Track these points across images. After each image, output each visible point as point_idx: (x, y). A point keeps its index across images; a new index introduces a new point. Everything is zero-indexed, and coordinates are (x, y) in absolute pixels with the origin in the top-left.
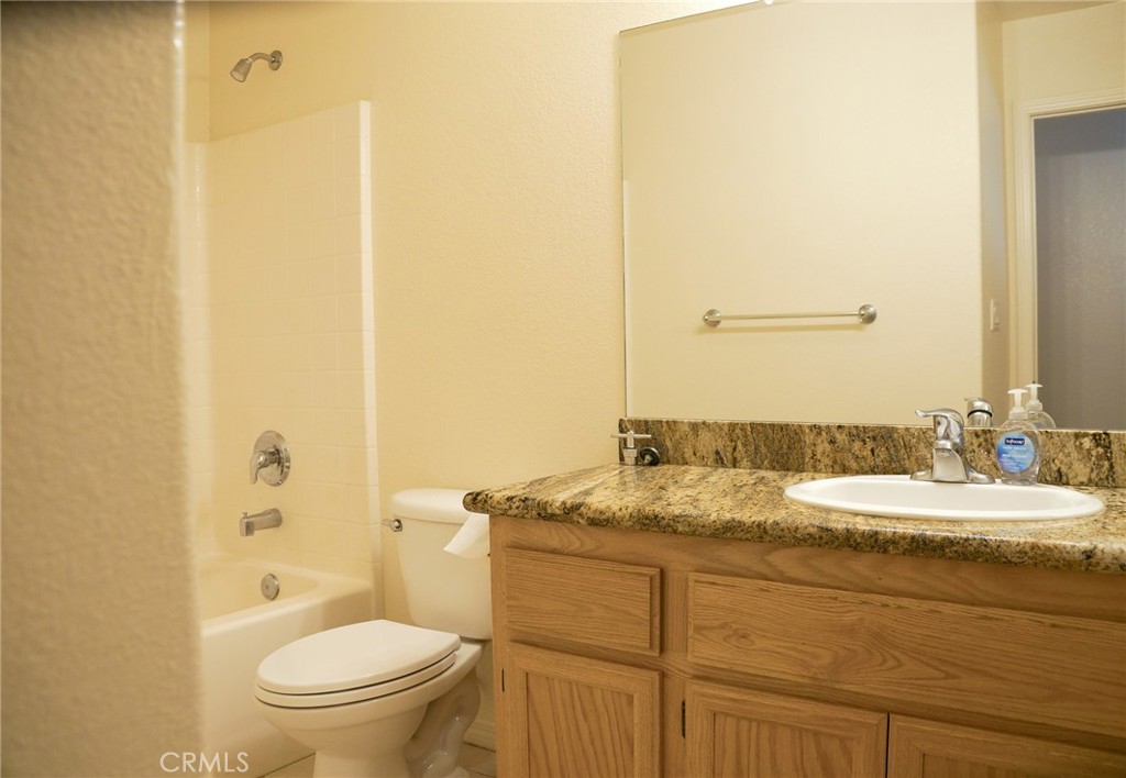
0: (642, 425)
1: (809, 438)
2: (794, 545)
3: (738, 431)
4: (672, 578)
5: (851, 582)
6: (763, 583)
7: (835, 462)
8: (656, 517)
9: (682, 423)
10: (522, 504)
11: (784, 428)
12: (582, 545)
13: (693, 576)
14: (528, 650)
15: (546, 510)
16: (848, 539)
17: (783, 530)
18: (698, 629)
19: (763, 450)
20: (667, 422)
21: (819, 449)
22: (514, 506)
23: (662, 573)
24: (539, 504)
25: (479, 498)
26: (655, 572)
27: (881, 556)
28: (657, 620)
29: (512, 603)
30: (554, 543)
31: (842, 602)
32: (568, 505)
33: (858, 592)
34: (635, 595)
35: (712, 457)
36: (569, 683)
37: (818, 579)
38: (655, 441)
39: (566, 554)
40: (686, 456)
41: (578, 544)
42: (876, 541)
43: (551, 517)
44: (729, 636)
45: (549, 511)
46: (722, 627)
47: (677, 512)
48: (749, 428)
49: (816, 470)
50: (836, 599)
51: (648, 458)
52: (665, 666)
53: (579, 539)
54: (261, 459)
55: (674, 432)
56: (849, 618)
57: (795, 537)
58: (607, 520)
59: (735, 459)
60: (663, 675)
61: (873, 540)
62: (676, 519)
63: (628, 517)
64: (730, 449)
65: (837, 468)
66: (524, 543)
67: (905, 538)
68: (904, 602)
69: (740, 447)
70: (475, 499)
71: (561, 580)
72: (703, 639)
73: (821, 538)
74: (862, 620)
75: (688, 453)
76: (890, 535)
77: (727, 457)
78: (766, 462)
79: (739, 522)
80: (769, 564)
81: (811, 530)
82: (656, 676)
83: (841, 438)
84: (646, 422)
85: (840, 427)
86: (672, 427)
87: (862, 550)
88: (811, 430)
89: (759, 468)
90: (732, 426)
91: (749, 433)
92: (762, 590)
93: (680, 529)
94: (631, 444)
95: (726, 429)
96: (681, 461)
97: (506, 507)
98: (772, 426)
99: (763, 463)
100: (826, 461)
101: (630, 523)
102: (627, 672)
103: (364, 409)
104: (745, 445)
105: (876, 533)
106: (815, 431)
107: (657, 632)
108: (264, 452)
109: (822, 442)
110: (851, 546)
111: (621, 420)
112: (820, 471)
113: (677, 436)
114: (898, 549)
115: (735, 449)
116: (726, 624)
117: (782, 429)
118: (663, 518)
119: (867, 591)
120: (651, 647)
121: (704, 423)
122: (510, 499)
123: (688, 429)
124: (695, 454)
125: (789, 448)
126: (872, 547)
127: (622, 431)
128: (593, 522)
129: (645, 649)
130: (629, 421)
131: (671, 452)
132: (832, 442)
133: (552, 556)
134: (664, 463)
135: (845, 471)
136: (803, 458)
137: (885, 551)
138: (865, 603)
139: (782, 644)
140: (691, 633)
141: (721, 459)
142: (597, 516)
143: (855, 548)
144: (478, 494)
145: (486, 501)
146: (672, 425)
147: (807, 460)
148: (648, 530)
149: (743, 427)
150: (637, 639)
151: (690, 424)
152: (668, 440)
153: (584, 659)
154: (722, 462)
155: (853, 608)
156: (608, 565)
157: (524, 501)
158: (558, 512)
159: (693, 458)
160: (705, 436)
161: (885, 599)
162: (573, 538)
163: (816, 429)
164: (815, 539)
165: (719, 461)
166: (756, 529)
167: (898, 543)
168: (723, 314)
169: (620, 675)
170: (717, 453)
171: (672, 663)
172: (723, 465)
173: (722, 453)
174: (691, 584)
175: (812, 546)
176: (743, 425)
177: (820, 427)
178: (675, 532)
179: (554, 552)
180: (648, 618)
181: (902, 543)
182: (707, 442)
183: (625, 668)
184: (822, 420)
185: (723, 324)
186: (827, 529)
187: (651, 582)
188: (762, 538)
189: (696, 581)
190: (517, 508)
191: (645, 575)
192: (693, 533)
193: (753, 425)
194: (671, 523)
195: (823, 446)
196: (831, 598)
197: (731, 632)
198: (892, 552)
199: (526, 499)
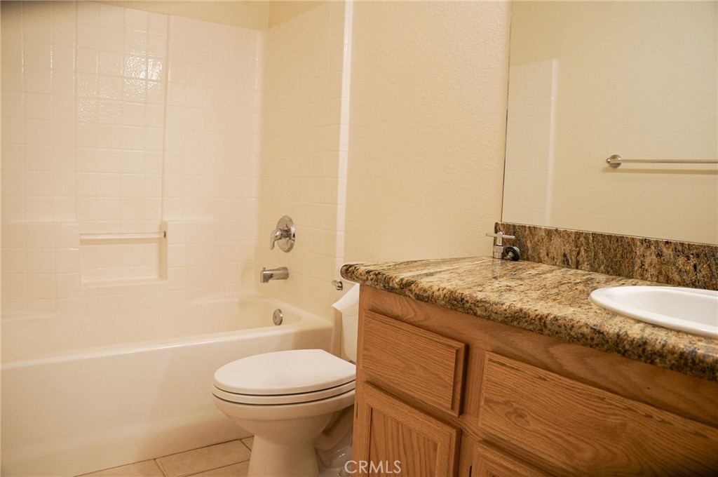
0: (511, 229)
1: (639, 250)
2: (569, 342)
3: (582, 239)
4: (475, 353)
5: (620, 386)
6: (542, 372)
7: (660, 273)
8: (463, 299)
9: (540, 229)
10: (375, 277)
11: (619, 239)
12: (416, 315)
13: (488, 355)
14: (375, 391)
15: (389, 284)
16: (617, 345)
17: (560, 326)
18: (488, 401)
19: (601, 256)
20: (529, 227)
21: (647, 261)
22: (370, 278)
23: (468, 348)
24: (385, 278)
25: (350, 269)
26: (461, 346)
27: (648, 366)
28: (459, 386)
29: (366, 352)
30: (398, 311)
31: (608, 404)
32: (404, 282)
33: (625, 397)
34: (444, 364)
35: (561, 258)
36: (398, 423)
37: (590, 377)
38: (517, 241)
39: (404, 322)
40: (542, 256)
41: (413, 314)
42: (644, 350)
43: (392, 290)
44: (509, 413)
45: (391, 285)
46: (507, 403)
47: (478, 299)
48: (591, 237)
49: (643, 278)
50: (603, 399)
51: (510, 254)
52: (464, 426)
53: (414, 310)
54: (278, 233)
55: (534, 236)
56: (613, 421)
57: (569, 334)
58: (428, 297)
59: (578, 262)
60: (461, 434)
61: (641, 349)
62: (477, 303)
63: (442, 296)
64: (574, 253)
65: (661, 278)
66: (379, 308)
67: (673, 353)
68: (669, 417)
69: (583, 252)
70: (347, 270)
71: (397, 341)
72: (490, 411)
73: (592, 339)
74: (624, 425)
75: (543, 254)
76: (658, 347)
77: (572, 260)
78: (602, 267)
79: (525, 313)
80: (551, 356)
81: (585, 330)
82: (454, 432)
83: (667, 252)
84: (514, 226)
85: (667, 242)
86: (533, 232)
87: (629, 357)
88: (642, 243)
89: (596, 271)
90: (578, 234)
91: (590, 241)
92: (540, 378)
93: (479, 313)
94: (499, 242)
95: (573, 236)
96: (537, 260)
97: (365, 278)
98: (610, 237)
99: (599, 267)
100: (653, 271)
101: (443, 302)
102: (434, 423)
103: (337, 204)
104: (586, 251)
105: (645, 343)
106: (645, 245)
107: (458, 397)
108: (280, 229)
109: (651, 254)
110: (619, 352)
111: (497, 223)
112: (646, 279)
113: (536, 239)
114: (665, 363)
115: (578, 254)
116: (509, 402)
117: (617, 240)
118: (467, 301)
119: (633, 398)
120: (453, 408)
121: (556, 230)
122: (368, 272)
123: (544, 234)
124: (548, 255)
125: (622, 257)
126: (640, 357)
127: (496, 232)
128: (419, 298)
129: (447, 408)
130: (502, 224)
131: (530, 252)
132: (659, 255)
133: (394, 321)
134: (524, 260)
135: (668, 281)
136: (633, 266)
137: (652, 362)
138: (629, 409)
139: (551, 430)
140: (482, 403)
141: (567, 260)
142: (421, 293)
143: (624, 355)
144: (351, 266)
145: (353, 272)
146: (533, 230)
147: (636, 268)
148: (456, 310)
149: (586, 236)
150: (442, 400)
151: (546, 230)
152: (528, 242)
153: (407, 406)
154: (568, 264)
155: (617, 412)
156: (429, 335)
157: (376, 275)
158: (396, 286)
159: (546, 258)
160: (556, 240)
161: (649, 409)
162: (410, 309)
163: (647, 243)
164: (587, 339)
165: (566, 262)
166: (537, 322)
167: (666, 357)
168: (623, 158)
169: (429, 426)
170: (565, 255)
171: (468, 424)
172: (568, 266)
173: (568, 256)
174: (486, 362)
175: (584, 345)
176: (586, 234)
177: (650, 241)
178: (475, 314)
179: (397, 318)
180: (452, 384)
181: (670, 357)
182: (557, 246)
183: (433, 420)
184: (652, 235)
185: (623, 166)
186: (599, 332)
187: (457, 354)
188: (542, 330)
189: (490, 360)
190: (372, 280)
191: (453, 347)
192: (489, 318)
193: (594, 235)
194: (473, 306)
195: (651, 258)
196: (599, 397)
197: (511, 410)
198: (659, 365)
199: (379, 273)
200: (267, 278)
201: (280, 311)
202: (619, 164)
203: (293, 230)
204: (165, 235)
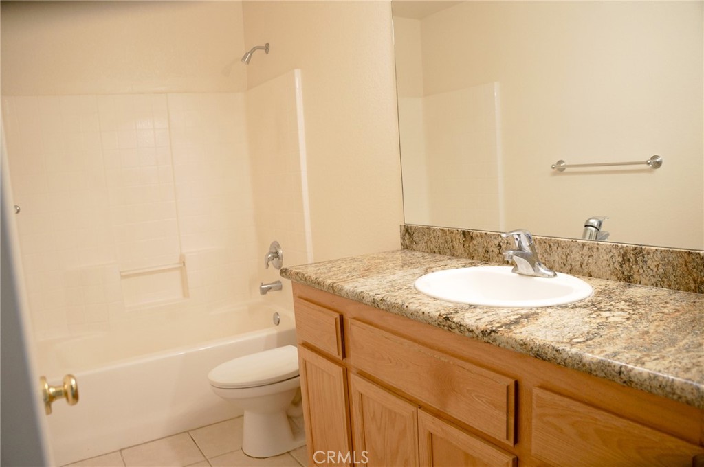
200: (264, 291)
201: (278, 314)
202: (564, 169)
203: (281, 252)
204: (184, 265)
